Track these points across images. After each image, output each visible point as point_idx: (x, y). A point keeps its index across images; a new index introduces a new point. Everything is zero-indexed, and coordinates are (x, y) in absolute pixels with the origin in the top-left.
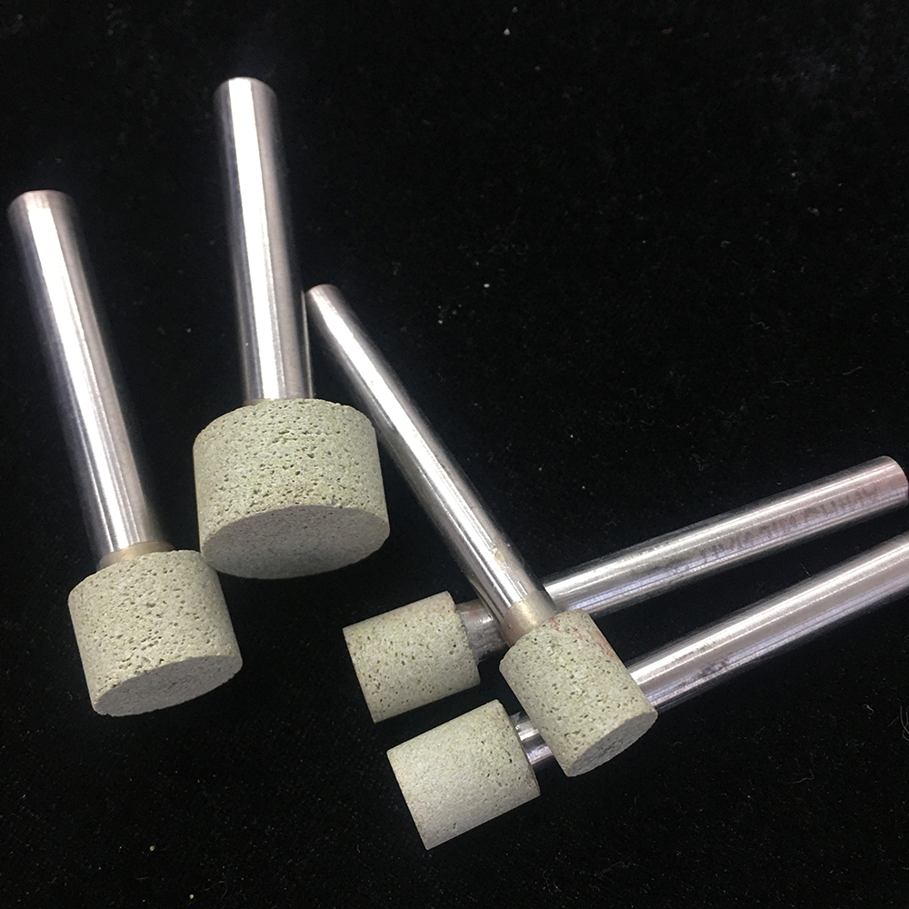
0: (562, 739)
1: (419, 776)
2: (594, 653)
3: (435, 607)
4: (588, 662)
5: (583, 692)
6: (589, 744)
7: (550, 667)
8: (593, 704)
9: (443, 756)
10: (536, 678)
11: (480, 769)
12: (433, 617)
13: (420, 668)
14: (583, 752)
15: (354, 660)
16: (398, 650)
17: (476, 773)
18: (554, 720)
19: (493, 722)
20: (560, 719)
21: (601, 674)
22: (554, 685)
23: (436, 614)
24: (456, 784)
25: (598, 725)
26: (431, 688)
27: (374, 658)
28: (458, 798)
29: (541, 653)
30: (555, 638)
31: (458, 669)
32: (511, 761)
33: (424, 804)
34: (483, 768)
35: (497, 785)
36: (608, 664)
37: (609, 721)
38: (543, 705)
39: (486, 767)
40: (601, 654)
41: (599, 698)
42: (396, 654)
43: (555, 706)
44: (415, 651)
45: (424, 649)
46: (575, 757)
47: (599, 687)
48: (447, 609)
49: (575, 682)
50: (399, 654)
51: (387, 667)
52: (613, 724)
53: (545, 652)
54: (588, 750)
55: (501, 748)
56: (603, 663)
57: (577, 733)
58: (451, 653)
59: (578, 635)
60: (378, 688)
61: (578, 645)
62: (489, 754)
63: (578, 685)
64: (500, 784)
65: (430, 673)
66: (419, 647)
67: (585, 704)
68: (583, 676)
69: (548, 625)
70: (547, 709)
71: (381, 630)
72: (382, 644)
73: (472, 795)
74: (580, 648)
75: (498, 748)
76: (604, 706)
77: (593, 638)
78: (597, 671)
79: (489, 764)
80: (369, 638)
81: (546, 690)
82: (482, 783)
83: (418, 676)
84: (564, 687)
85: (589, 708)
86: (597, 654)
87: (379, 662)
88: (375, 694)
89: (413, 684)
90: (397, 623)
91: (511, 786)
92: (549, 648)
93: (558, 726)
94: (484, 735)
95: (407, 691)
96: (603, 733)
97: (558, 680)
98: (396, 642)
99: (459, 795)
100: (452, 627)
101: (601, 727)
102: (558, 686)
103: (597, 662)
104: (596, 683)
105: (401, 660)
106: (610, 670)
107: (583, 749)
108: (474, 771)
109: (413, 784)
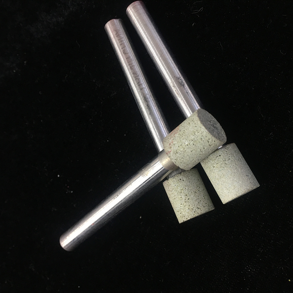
0: (212, 147)
1: (229, 191)
2: (178, 137)
3: (167, 188)
4: (181, 139)
5: (192, 140)
6: (212, 137)
7: (185, 154)
8: (196, 137)
9: (221, 182)
10: (190, 158)
11: (224, 168)
12: (171, 188)
13: (190, 192)
14: (215, 139)
15: (189, 219)
16: (184, 201)
17: (225, 169)
18: (205, 150)
19: (206, 164)
20: (204, 148)
21: (185, 134)
22: (191, 151)
23: (170, 187)
24: (230, 176)
25: (204, 134)
26: (198, 187)
27: (187, 211)
28: (236, 175)
29: (180, 157)
30: (174, 152)
31: (189, 177)
32: (220, 155)
33: (239, 189)
34: (223, 166)
35: (230, 160)
36: (181, 131)
37: (202, 130)
38: (200, 154)
39: (223, 165)
40: (178, 134)
41: (194, 134)
42: (185, 202)
43: (199, 150)
44: (183, 195)
45: (183, 191)
46: (218, 141)
47: (190, 134)
48: (168, 183)
49: (189, 144)
50: (185, 201)
51: (191, 205)
52: (203, 128)
53: (180, 156)
54: (214, 136)
55: (215, 160)
56: (181, 133)
57: (208, 142)
58: (183, 180)
59: (172, 143)
60: (199, 208)
61: (175, 143)
62: (218, 164)
63: (190, 143)
64: (229, 159)
65: (192, 188)
66: (182, 193)
67: (197, 140)
68: (187, 141)
69: (169, 155)
70: (201, 153)
71: (177, 208)
72: (182, 208)
73: (234, 170)
74: (176, 142)
75: (215, 161)
76: (196, 132)
77: (172, 137)
78: (184, 135)
79: (221, 164)
80: (181, 213)
81: (194, 154)
82: (229, 166)
83: (193, 193)
84: (191, 148)
85: (198, 138)
86: (178, 135)
87: (189, 209)
88: (202, 209)
89: (196, 195)
90: (174, 202)
91: (230, 155)
92: (178, 154)
93: (207, 149)
94: (211, 167)
95: (200, 197)
96: (207, 132)
97: (189, 150)
98: (181, 202)
99: (234, 175)
100: (174, 181)
101: (205, 133)
102: (192, 150)
103: (181, 135)
104: (188, 136)
105: (187, 200)
106: (183, 130)
107: (214, 139)
108: (225, 170)
109: (232, 194)
